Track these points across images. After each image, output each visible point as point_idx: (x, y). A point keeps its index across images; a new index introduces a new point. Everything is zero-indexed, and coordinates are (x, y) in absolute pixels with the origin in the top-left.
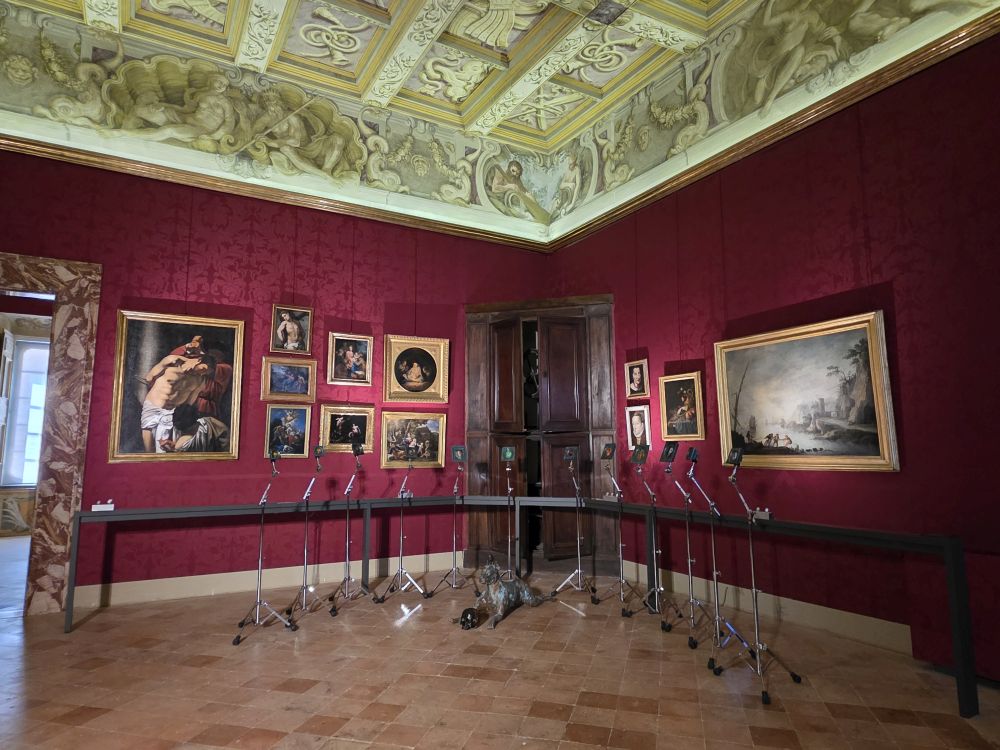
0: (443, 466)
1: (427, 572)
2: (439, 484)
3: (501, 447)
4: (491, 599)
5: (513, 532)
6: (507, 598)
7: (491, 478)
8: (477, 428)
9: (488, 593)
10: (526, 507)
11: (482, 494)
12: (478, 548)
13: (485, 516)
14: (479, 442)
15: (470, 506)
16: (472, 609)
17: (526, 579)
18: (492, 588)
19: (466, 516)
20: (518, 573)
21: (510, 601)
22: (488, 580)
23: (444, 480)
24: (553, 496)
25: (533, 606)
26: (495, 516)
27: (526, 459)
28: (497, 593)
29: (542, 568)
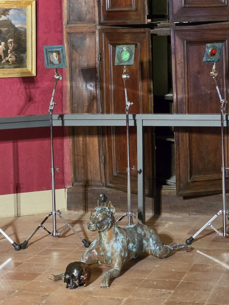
0: (34, 73)
1: (18, 216)
2: (30, 99)
3: (114, 45)
4: (104, 250)
5: (134, 162)
6: (126, 249)
7: (101, 88)
8: (80, 19)
9: (100, 243)
10: (152, 128)
11: (89, 111)
12: (87, 184)
13: (94, 141)
14: (84, 39)
15: (73, 128)
16: (80, 263)
17: (152, 224)
18: (105, 236)
19: (68, 142)
20: (141, 216)
21: (129, 252)
22: (100, 226)
23: (36, 93)
24: (189, 112)
25: (161, 258)
26: (110, 141)
27: (152, 63)
28: (112, 242)
29: (174, 209)
